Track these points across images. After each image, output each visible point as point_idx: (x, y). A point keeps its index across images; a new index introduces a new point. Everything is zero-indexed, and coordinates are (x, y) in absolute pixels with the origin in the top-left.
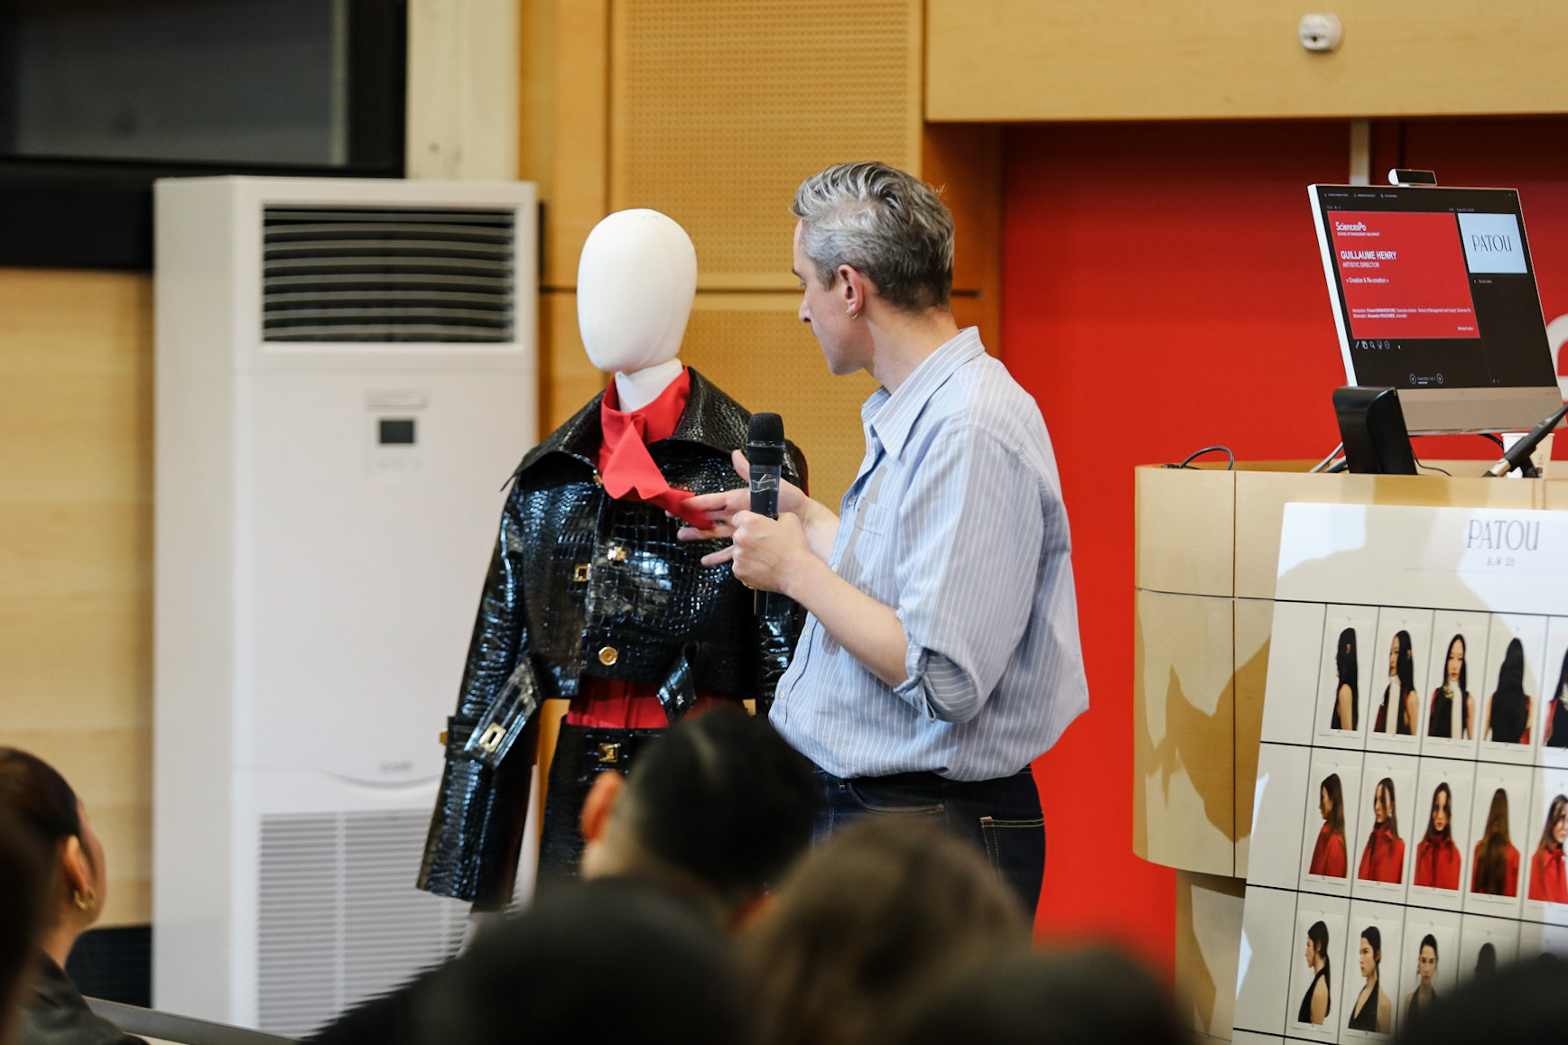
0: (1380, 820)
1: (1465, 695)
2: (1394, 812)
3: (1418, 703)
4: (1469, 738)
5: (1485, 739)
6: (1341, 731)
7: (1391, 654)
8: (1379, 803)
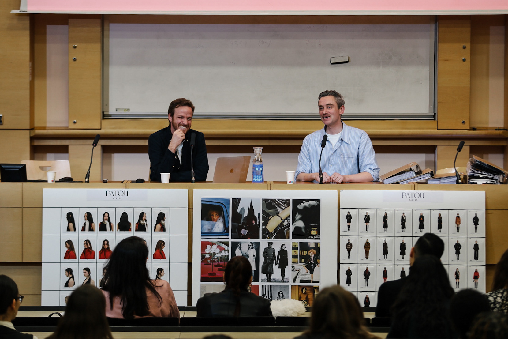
0: (86, 248)
1: (110, 223)
2: (91, 246)
3: (95, 225)
4: (112, 231)
5: (118, 231)
6: (70, 232)
7: (85, 216)
8: (85, 245)
